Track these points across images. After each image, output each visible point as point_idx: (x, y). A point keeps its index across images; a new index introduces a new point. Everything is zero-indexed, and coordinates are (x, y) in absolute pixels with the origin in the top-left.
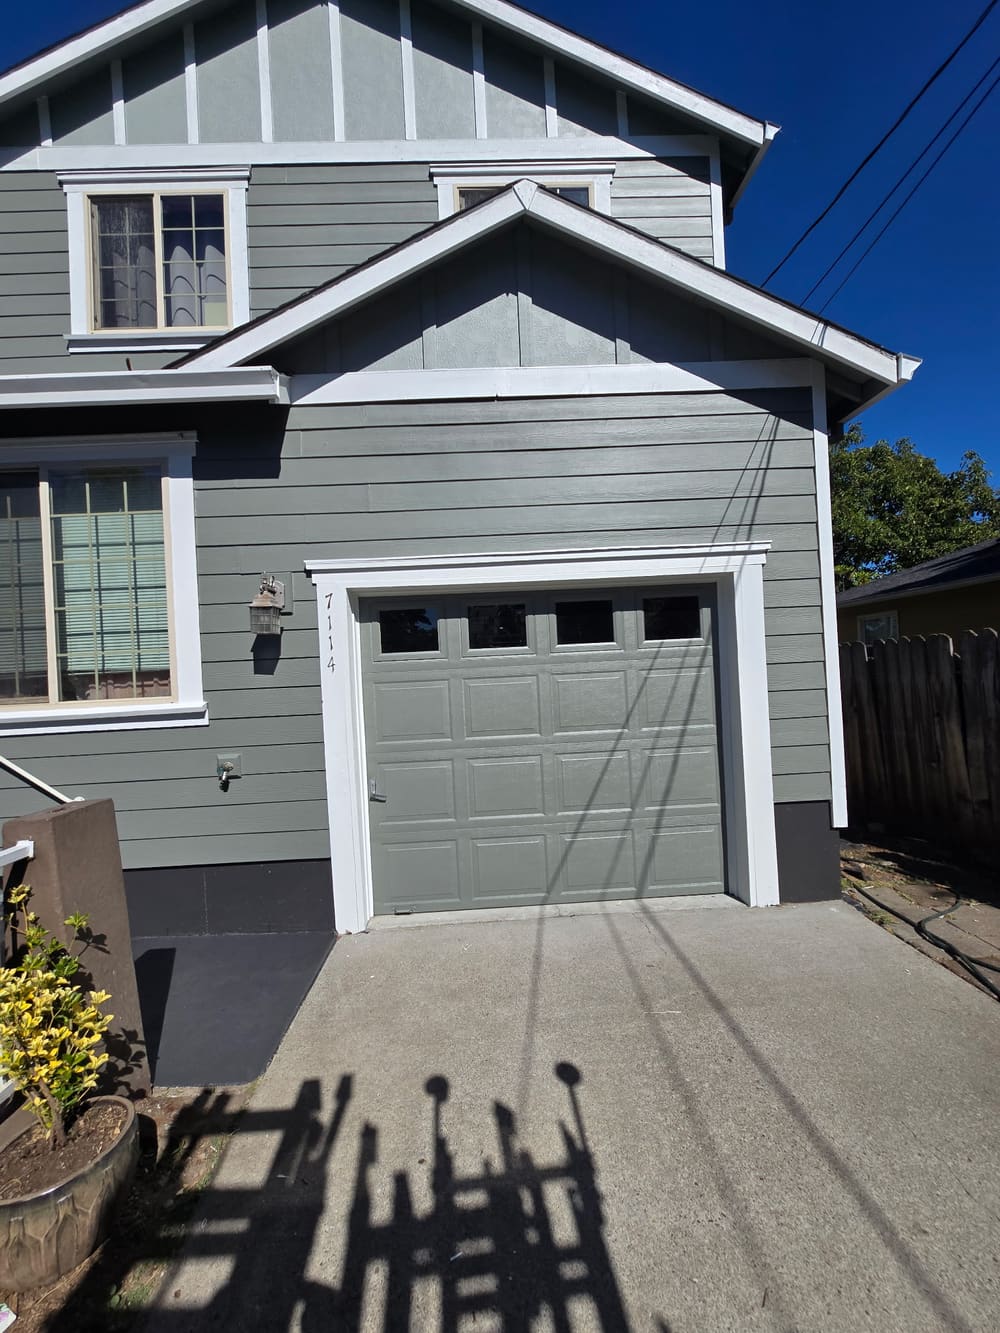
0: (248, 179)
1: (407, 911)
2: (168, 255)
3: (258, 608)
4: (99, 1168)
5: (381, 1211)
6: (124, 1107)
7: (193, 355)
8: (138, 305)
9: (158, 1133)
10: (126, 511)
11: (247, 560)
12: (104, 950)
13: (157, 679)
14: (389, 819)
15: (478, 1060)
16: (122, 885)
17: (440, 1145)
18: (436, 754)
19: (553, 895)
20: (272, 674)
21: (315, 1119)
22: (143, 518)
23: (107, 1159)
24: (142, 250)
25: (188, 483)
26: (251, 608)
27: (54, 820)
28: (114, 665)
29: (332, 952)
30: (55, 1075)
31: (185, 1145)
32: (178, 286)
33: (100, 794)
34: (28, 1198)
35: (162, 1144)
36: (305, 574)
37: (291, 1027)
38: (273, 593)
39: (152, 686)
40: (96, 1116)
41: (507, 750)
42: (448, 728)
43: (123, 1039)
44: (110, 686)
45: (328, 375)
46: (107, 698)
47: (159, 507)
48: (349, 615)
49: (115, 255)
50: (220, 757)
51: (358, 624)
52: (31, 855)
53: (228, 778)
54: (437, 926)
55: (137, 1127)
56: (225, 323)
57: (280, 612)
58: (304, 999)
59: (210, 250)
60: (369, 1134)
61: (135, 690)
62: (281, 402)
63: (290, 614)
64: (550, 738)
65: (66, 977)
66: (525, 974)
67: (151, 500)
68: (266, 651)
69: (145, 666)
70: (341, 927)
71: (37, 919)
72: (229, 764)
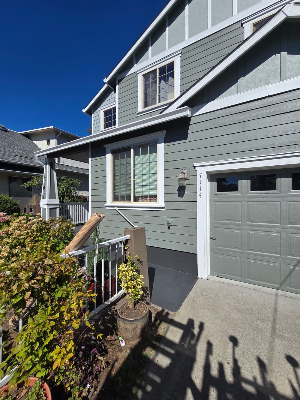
0: (181, 53)
1: (221, 277)
2: (159, 84)
3: (180, 178)
4: (141, 320)
5: (214, 372)
6: (146, 306)
7: (166, 109)
8: (152, 100)
9: (152, 316)
10: (149, 154)
11: (177, 164)
12: (142, 265)
13: (154, 197)
14: (216, 245)
15: (250, 338)
16: (146, 250)
17: (235, 361)
18: (235, 227)
19: (282, 287)
20: (183, 197)
21: (193, 331)
22: (152, 155)
23: (143, 317)
24: (154, 85)
25: (163, 144)
26: (178, 178)
27: (134, 231)
28: (144, 194)
29: (197, 282)
30: (132, 292)
31: (158, 322)
32: (162, 91)
33: (142, 226)
34: (128, 319)
35: (153, 319)
36: (193, 168)
37: (185, 301)
38: (184, 174)
39: (152, 199)
40: (140, 306)
41: (264, 229)
42: (240, 218)
43: (145, 288)
44: (143, 199)
45: (204, 104)
46: (143, 202)
47: (156, 152)
48: (206, 180)
49: (147, 88)
50: (168, 220)
51: (209, 182)
52: (129, 238)
53: (170, 226)
54: (232, 285)
55: (148, 313)
56: (173, 98)
57: (186, 179)
58: (189, 294)
59: (170, 78)
60: (210, 345)
61: (149, 200)
62: (189, 116)
63: (189, 180)
64: (285, 226)
65: (135, 270)
66: (270, 313)
67: (154, 150)
68: (181, 191)
69: (151, 194)
70: (199, 276)
71: (130, 254)
72: (170, 222)
